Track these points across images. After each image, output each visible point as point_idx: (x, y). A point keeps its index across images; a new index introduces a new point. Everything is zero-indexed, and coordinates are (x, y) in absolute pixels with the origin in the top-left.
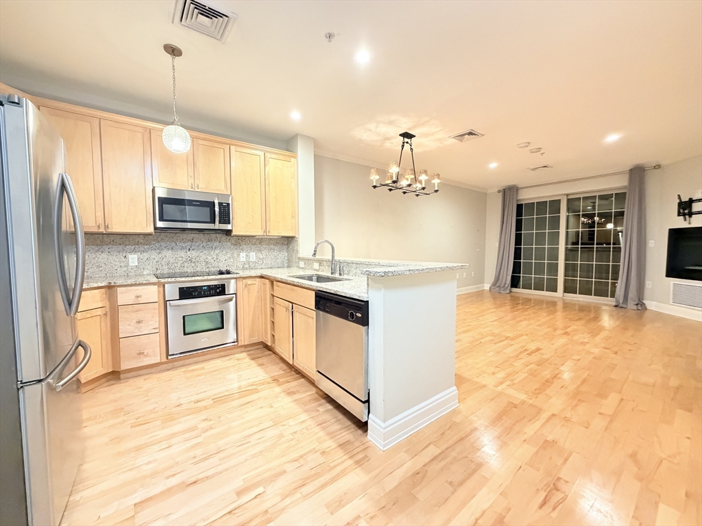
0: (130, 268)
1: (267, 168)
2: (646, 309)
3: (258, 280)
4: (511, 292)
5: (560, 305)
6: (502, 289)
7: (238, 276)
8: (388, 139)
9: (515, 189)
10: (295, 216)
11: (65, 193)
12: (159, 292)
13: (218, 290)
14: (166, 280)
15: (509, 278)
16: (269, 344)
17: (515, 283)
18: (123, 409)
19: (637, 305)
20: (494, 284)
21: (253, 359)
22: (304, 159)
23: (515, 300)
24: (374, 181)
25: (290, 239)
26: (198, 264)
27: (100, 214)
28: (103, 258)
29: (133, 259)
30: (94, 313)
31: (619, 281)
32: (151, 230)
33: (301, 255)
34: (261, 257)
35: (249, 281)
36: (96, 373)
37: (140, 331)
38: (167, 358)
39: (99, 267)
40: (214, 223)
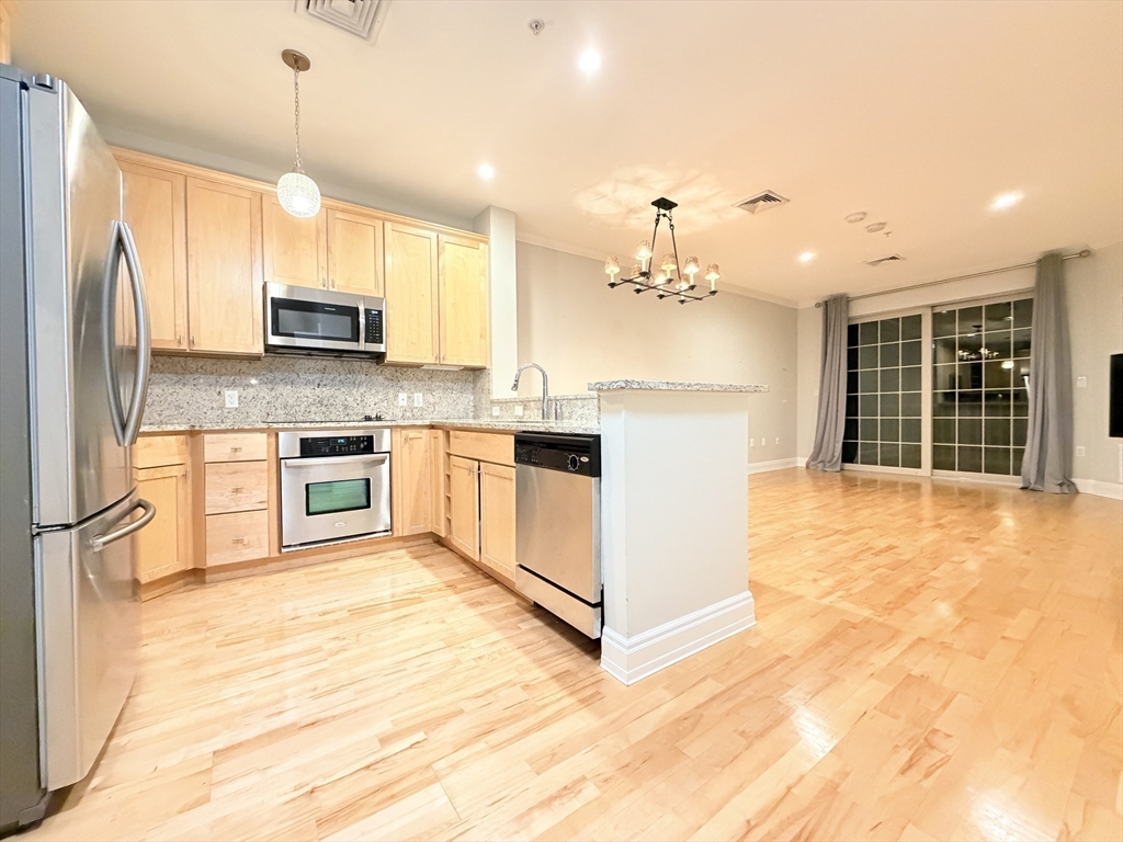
0: (226, 411)
1: (441, 258)
2: (1077, 492)
3: (425, 431)
4: (842, 469)
5: (927, 488)
6: (828, 465)
7: (394, 424)
8: (632, 211)
9: (844, 301)
10: (485, 334)
11: (123, 257)
12: (269, 444)
13: (362, 446)
14: (280, 426)
15: (839, 446)
16: (443, 535)
17: (849, 454)
18: (206, 622)
19: (1061, 485)
20: (815, 456)
21: (416, 558)
22: (500, 246)
23: (850, 483)
24: (612, 276)
25: (477, 373)
26: (332, 409)
27: (182, 322)
28: (186, 394)
29: (231, 397)
30: (168, 472)
31: (1027, 448)
32: (259, 349)
33: (494, 396)
34: (432, 400)
35: (412, 434)
36: (167, 569)
37: (237, 505)
38: (280, 551)
39: (178, 407)
40: (358, 341)
